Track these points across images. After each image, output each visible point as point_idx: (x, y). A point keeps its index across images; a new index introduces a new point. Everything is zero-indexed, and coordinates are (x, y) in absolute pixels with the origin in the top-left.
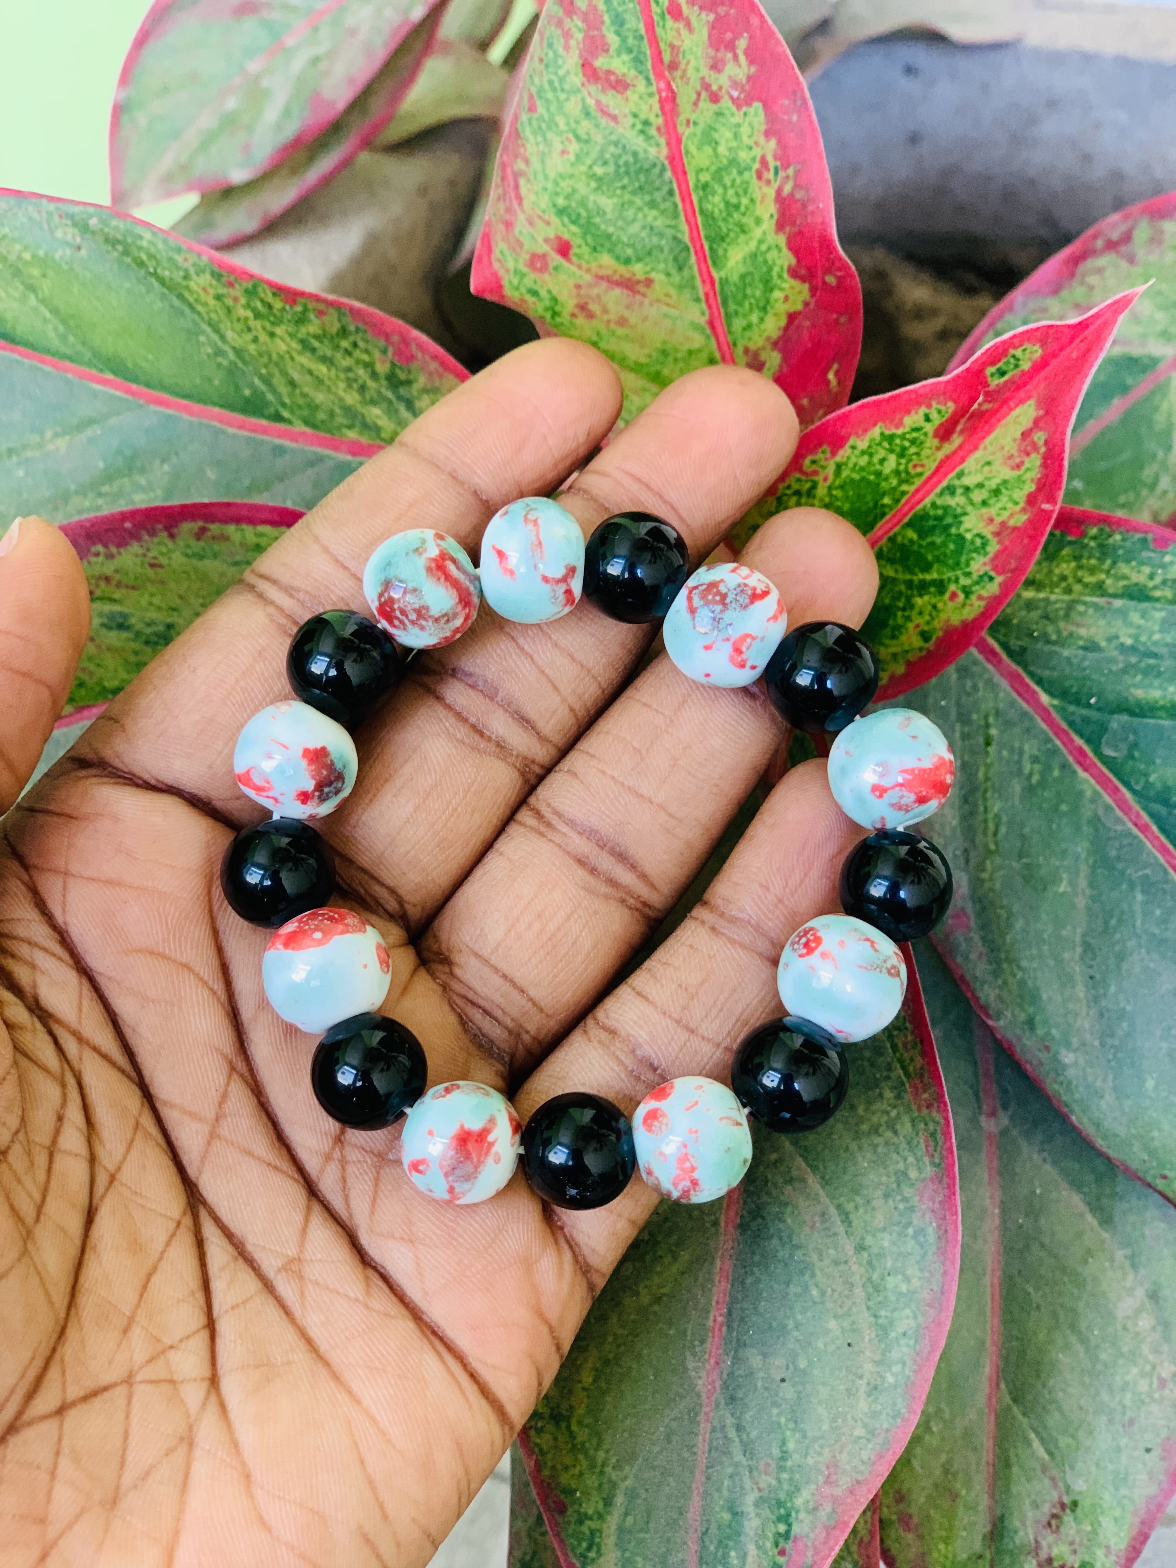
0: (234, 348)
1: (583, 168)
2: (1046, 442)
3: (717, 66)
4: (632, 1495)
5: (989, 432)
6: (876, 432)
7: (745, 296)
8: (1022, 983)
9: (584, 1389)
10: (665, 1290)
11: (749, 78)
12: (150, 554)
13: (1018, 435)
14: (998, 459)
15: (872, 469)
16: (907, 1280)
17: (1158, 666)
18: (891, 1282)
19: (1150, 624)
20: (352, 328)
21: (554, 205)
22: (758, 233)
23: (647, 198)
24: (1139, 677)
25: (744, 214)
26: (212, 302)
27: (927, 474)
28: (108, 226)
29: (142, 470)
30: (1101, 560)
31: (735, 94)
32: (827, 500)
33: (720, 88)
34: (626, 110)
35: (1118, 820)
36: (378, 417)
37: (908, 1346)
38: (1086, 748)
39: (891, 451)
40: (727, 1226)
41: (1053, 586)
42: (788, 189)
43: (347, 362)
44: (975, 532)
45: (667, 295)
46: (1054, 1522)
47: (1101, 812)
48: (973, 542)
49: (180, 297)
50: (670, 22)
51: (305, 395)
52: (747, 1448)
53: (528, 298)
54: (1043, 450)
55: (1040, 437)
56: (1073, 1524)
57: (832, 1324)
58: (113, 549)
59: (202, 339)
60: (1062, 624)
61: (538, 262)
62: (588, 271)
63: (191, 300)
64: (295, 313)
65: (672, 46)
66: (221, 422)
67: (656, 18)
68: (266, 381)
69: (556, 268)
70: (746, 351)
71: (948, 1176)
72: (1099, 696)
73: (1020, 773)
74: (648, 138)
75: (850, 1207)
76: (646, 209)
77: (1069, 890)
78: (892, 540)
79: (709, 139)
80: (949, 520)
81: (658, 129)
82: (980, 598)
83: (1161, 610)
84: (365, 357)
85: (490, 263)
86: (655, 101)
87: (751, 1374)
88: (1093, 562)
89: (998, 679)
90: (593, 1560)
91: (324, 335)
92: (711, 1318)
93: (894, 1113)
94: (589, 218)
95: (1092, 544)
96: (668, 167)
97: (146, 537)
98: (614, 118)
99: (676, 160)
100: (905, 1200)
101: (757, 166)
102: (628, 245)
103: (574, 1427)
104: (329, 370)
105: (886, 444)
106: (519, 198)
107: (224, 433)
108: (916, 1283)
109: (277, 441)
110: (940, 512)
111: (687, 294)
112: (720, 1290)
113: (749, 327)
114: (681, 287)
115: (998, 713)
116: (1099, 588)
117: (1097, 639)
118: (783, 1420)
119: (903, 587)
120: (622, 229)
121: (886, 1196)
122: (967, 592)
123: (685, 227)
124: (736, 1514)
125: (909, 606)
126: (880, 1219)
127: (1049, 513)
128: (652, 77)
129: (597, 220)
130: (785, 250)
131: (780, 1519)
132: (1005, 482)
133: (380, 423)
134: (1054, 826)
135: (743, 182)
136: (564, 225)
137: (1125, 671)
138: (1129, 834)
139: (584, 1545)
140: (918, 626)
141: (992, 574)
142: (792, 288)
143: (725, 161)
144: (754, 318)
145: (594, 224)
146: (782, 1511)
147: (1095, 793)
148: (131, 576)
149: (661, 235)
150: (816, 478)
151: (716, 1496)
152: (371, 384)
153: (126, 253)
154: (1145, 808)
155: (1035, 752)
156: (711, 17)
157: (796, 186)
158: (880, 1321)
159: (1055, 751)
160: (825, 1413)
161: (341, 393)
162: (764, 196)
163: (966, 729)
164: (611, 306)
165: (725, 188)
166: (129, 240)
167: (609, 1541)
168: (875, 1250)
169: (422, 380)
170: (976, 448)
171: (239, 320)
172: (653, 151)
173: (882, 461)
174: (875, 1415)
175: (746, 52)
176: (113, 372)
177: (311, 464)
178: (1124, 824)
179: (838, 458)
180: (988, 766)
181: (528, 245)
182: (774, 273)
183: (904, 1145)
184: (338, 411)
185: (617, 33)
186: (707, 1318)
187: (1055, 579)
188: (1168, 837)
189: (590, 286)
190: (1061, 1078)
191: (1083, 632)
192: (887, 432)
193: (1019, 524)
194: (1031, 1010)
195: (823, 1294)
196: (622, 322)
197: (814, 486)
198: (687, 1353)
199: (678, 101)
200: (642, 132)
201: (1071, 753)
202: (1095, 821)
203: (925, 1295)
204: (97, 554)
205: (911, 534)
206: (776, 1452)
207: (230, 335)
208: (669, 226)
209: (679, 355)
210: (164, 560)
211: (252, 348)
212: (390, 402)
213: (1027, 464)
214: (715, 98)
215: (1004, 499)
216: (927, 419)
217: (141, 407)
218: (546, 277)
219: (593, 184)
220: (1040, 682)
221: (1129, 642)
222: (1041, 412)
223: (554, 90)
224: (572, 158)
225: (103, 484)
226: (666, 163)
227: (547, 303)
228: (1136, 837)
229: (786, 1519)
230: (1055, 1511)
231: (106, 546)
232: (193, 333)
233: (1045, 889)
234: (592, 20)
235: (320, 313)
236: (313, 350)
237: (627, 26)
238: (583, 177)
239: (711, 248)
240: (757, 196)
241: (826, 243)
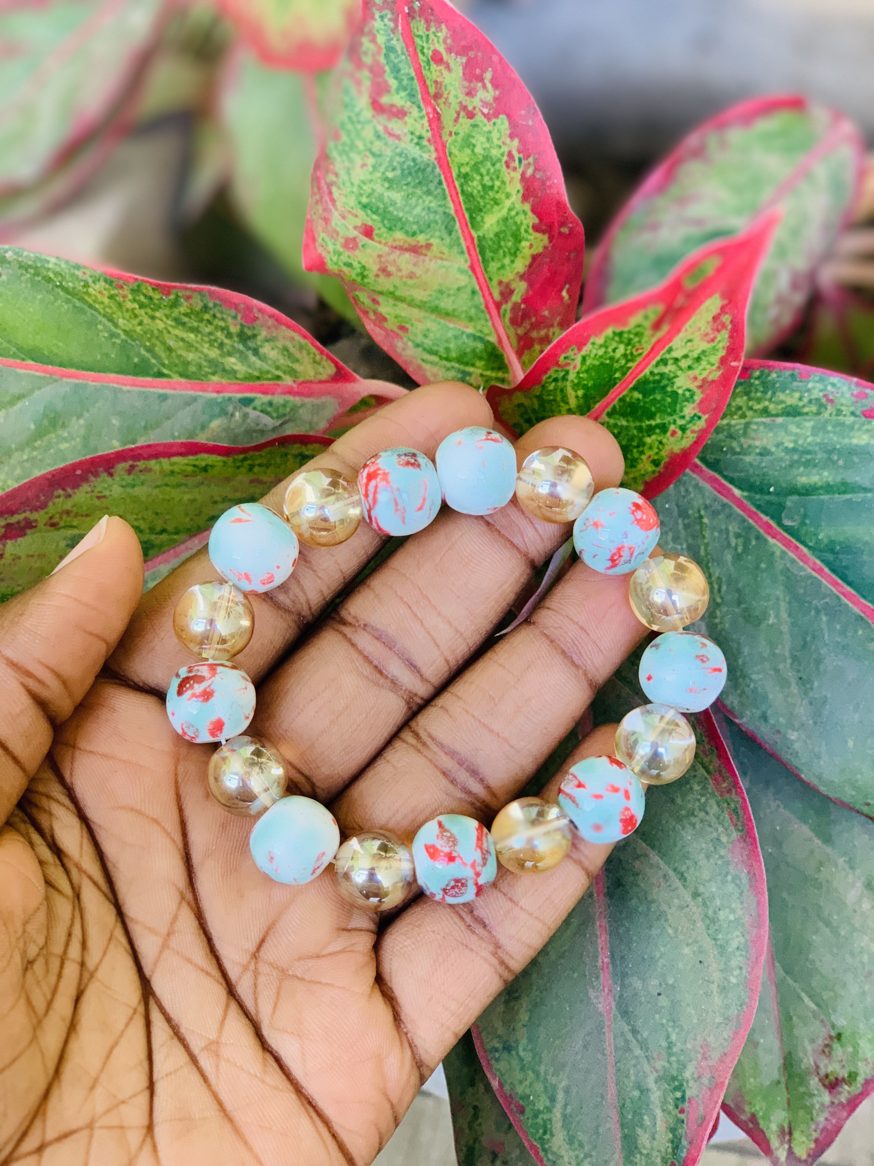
0: (125, 331)
1: (378, 175)
2: (732, 322)
3: (470, 93)
4: (567, 1091)
5: (688, 319)
6: (609, 331)
7: (500, 247)
8: (755, 691)
9: (524, 1026)
10: (566, 948)
11: (496, 99)
12: (97, 490)
13: (710, 318)
14: (697, 337)
15: (608, 356)
16: (733, 911)
17: (814, 459)
18: (722, 915)
19: (803, 431)
20: (211, 305)
21: (360, 203)
22: (508, 203)
23: (425, 189)
24: (802, 469)
25: (497, 192)
26: (106, 301)
27: (645, 352)
28: (21, 256)
29: (64, 426)
30: (765, 392)
31: (486, 111)
32: (576, 381)
33: (474, 108)
34: (406, 131)
35: (801, 569)
36: (234, 364)
37: (741, 955)
38: (772, 523)
39: (621, 342)
40: (598, 895)
41: (732, 414)
42: (530, 172)
43: (208, 330)
44: (684, 388)
45: (442, 253)
46: (826, 1050)
47: (788, 565)
48: (684, 395)
49: (82, 300)
50: (434, 66)
51: (179, 357)
52: (643, 1045)
53: (345, 269)
54: (730, 327)
55: (726, 319)
56: (840, 1048)
57: (686, 950)
58: (69, 491)
59: (100, 327)
60: (742, 440)
61: (350, 244)
62: (386, 244)
63: (91, 301)
64: (170, 300)
65: (436, 82)
66: (118, 383)
67: (423, 64)
68: (149, 350)
69: (363, 246)
70: (500, 283)
71: (750, 837)
72: (776, 484)
73: (729, 545)
74: (422, 147)
75: (684, 868)
76: (424, 197)
77: (776, 621)
78: (622, 400)
79: (468, 143)
80: (664, 382)
81: (429, 140)
82: (693, 432)
83: (809, 420)
84: (222, 324)
85: (315, 248)
86: (425, 121)
87: (636, 994)
88: (759, 394)
89: (703, 484)
90: (548, 1140)
91: (192, 313)
92: (600, 961)
93: (703, 800)
94: (386, 208)
95: (757, 382)
96: (437, 166)
97: (92, 478)
98: (398, 137)
99: (443, 161)
100: (721, 857)
101: (505, 158)
102: (414, 223)
103: (522, 1053)
104: (196, 336)
105: (617, 339)
106: (333, 201)
107: (121, 390)
108: (740, 912)
109: (161, 391)
110: (657, 378)
111: (455, 249)
112: (602, 940)
113: (503, 267)
114: (451, 247)
115: (706, 507)
116: (765, 412)
117: (769, 447)
118: (664, 1021)
119: (635, 432)
120: (408, 212)
121: (708, 857)
122: (683, 429)
123: (451, 205)
124: (644, 1091)
125: (641, 444)
126: (706, 874)
127: (735, 368)
128: (422, 105)
129: (391, 209)
130: (530, 214)
131: (676, 1089)
132: (704, 352)
133: (236, 368)
134: (759, 579)
135: (495, 171)
136: (367, 215)
137: (791, 466)
138: (811, 577)
139: (541, 1131)
140: (650, 457)
141: (700, 414)
142: (535, 238)
143: (481, 157)
144: (507, 261)
145: (389, 212)
146: (676, 1083)
147: (783, 552)
148: (85, 508)
149: (436, 212)
150: (568, 368)
151: (626, 1081)
152: (226, 341)
153: (37, 274)
154: (818, 558)
155: (737, 530)
156: (464, 60)
157: (536, 169)
158: (719, 943)
159: (750, 528)
160: (693, 1012)
161: (205, 351)
162: (512, 179)
163: (686, 521)
164: (403, 266)
165: (482, 175)
166: (39, 265)
167: (557, 1125)
168: (707, 895)
169: (263, 333)
170: (679, 331)
171: (127, 310)
172: (426, 156)
173: (614, 350)
174: (727, 1007)
175: (492, 82)
176: (33, 359)
177: (188, 404)
178: (805, 570)
179: (583, 353)
180: (707, 545)
181: (343, 232)
182: (522, 231)
183: (714, 820)
184: (204, 363)
185: (396, 78)
186: (597, 961)
187: (733, 409)
188: (837, 575)
189: (389, 254)
190: (791, 751)
191: (757, 443)
192: (618, 330)
193: (715, 378)
194: (764, 708)
195: (676, 931)
196: (411, 276)
197: (567, 373)
198: (588, 987)
199: (442, 119)
200: (418, 144)
201: (761, 527)
202: (786, 571)
203: (746, 919)
204: (59, 497)
205: (637, 395)
206: (664, 1044)
207: (121, 322)
208: (440, 206)
209: (452, 292)
210: (107, 493)
211: (138, 329)
212: (241, 352)
213: (719, 338)
214: (471, 115)
215: (704, 363)
216: (646, 317)
217: (56, 381)
218: (357, 252)
219: (387, 185)
220: (732, 481)
221: (791, 445)
222: (726, 302)
223: (352, 123)
224: (370, 169)
225: (36, 441)
226: (436, 162)
227: (359, 271)
228: (815, 578)
229: (679, 1088)
230: (826, 1042)
231: (64, 489)
232: (92, 324)
233: (759, 624)
234: (377, 71)
235: (188, 298)
236: (184, 324)
237: (402, 72)
238: (379, 181)
239: (471, 217)
240: (507, 179)
241: (560, 205)
